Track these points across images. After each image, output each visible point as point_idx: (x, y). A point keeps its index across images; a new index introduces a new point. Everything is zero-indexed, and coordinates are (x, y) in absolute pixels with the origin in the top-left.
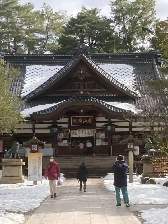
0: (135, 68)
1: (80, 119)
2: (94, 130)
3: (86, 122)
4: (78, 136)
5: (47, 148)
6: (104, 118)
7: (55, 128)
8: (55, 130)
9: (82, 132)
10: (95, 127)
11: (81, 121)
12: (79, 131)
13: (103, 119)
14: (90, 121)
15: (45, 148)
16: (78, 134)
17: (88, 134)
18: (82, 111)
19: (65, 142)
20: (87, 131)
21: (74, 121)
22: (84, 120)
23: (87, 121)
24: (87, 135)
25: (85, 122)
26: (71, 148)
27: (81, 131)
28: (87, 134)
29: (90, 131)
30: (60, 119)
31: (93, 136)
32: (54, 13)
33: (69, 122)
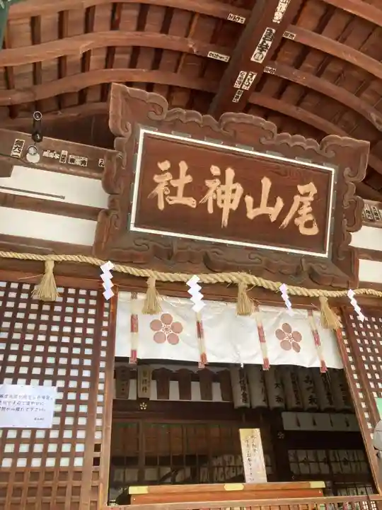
1: (222, 178)
3: (274, 213)
4: (183, 351)
16: (189, 331)
21: (162, 181)
22: (252, 188)
23: (280, 203)
24: (277, 356)
25: (264, 209)
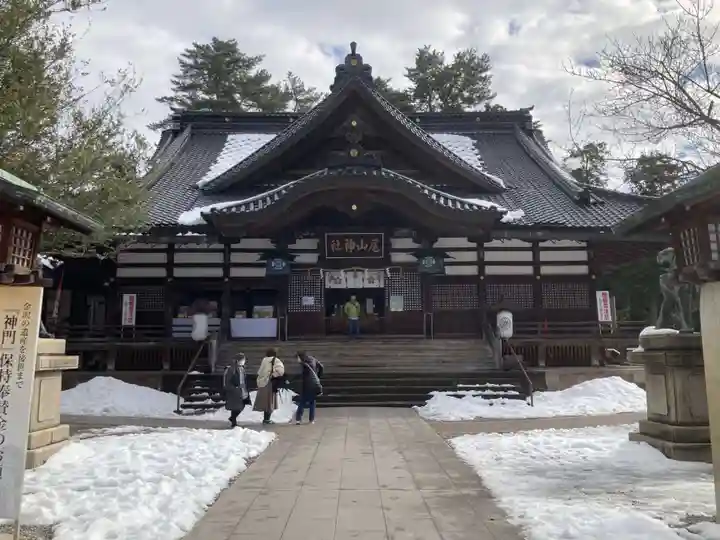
0: (475, 141)
1: (349, 242)
2: (385, 271)
3: (365, 248)
4: (343, 286)
5: (260, 317)
6: (411, 240)
7: (279, 260)
8: (279, 265)
9: (355, 276)
10: (387, 261)
11: (350, 245)
12: (345, 271)
13: (408, 243)
14: (376, 246)
15: (256, 316)
16: (344, 281)
17: (371, 281)
18: (354, 207)
19: (309, 301)
20: (367, 273)
21: (333, 246)
22: (358, 243)
23: (367, 245)
24: (368, 285)
25: (362, 248)
26: (325, 318)
27: (352, 273)
28: (366, 282)
29: (374, 273)
30: (297, 241)
31: (382, 286)
32: (306, 89)
33: (319, 250)
